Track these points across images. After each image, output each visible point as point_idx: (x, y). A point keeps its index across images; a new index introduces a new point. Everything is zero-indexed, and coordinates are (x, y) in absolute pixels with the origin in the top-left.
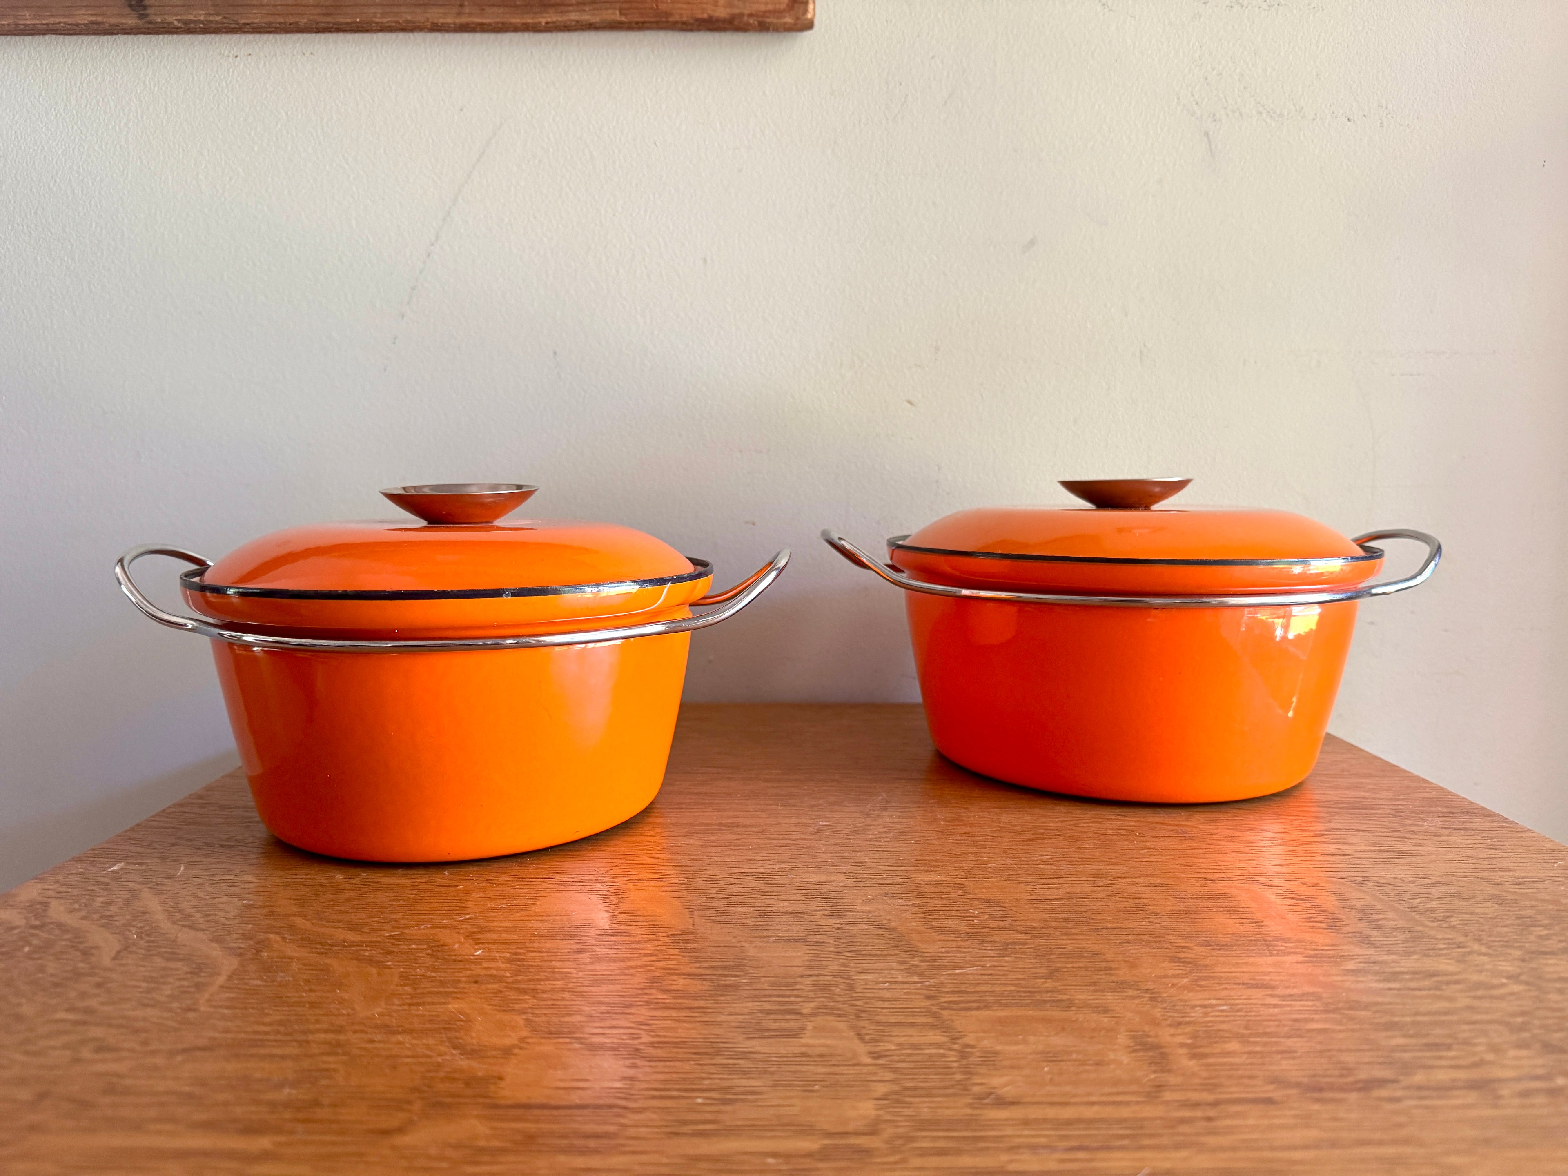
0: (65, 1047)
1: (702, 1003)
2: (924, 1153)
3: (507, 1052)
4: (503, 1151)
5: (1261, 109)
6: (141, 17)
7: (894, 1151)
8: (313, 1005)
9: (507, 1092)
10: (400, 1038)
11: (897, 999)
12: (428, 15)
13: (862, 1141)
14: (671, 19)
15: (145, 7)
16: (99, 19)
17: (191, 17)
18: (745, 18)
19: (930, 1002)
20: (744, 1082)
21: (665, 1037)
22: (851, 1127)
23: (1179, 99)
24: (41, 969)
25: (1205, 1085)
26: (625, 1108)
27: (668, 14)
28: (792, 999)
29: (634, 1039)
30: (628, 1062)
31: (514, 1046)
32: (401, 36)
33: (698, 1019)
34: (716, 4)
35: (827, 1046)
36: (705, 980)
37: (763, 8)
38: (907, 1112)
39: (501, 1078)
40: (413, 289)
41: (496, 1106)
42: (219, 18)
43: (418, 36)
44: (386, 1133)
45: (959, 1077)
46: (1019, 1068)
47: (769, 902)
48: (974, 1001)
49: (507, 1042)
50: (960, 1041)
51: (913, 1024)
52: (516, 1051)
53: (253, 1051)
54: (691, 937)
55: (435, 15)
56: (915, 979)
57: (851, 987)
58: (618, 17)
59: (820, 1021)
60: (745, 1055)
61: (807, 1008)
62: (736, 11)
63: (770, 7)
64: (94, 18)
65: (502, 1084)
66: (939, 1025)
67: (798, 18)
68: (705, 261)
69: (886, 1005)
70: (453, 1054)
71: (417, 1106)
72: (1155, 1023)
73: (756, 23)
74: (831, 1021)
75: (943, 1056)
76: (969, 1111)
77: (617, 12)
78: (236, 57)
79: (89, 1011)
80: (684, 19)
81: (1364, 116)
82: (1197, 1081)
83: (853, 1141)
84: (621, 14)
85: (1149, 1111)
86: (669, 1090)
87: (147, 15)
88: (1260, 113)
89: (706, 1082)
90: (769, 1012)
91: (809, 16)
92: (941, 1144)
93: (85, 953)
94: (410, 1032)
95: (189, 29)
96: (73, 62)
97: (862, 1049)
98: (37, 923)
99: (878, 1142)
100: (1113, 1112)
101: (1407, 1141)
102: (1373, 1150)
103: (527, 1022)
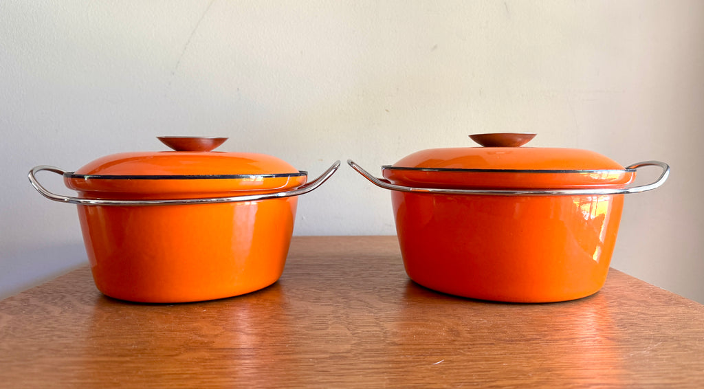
0: (46, 337)
1: (291, 322)
2: (366, 357)
3: (216, 336)
4: (215, 359)
7: (356, 356)
9: (214, 346)
11: (364, 319)
13: (345, 354)
19: (376, 320)
20: (305, 341)
21: (276, 331)
22: (341, 351)
24: (32, 317)
25: (471, 340)
28: (325, 320)
29: (264, 331)
30: (261, 337)
33: (288, 326)
35: (336, 332)
38: (362, 347)
39: (214, 342)
41: (212, 349)
44: (171, 356)
45: (382, 339)
46: (404, 336)
49: (216, 333)
50: (384, 330)
51: (369, 326)
52: (219, 335)
53: (119, 337)
56: (372, 314)
60: (305, 335)
61: (330, 323)
65: (214, 344)
66: (377, 325)
69: (360, 321)
71: (183, 349)
72: (458, 325)
74: (339, 326)
75: (378, 333)
76: (384, 347)
79: (53, 327)
82: (468, 339)
83: (340, 355)
85: (448, 346)
86: (276, 344)
89: (290, 341)
90: (315, 324)
92: (373, 355)
93: (47, 312)
94: (179, 331)
97: (349, 333)
99: (349, 355)
100: (436, 347)
101: (537, 353)
102: (524, 355)
103: (224, 328)
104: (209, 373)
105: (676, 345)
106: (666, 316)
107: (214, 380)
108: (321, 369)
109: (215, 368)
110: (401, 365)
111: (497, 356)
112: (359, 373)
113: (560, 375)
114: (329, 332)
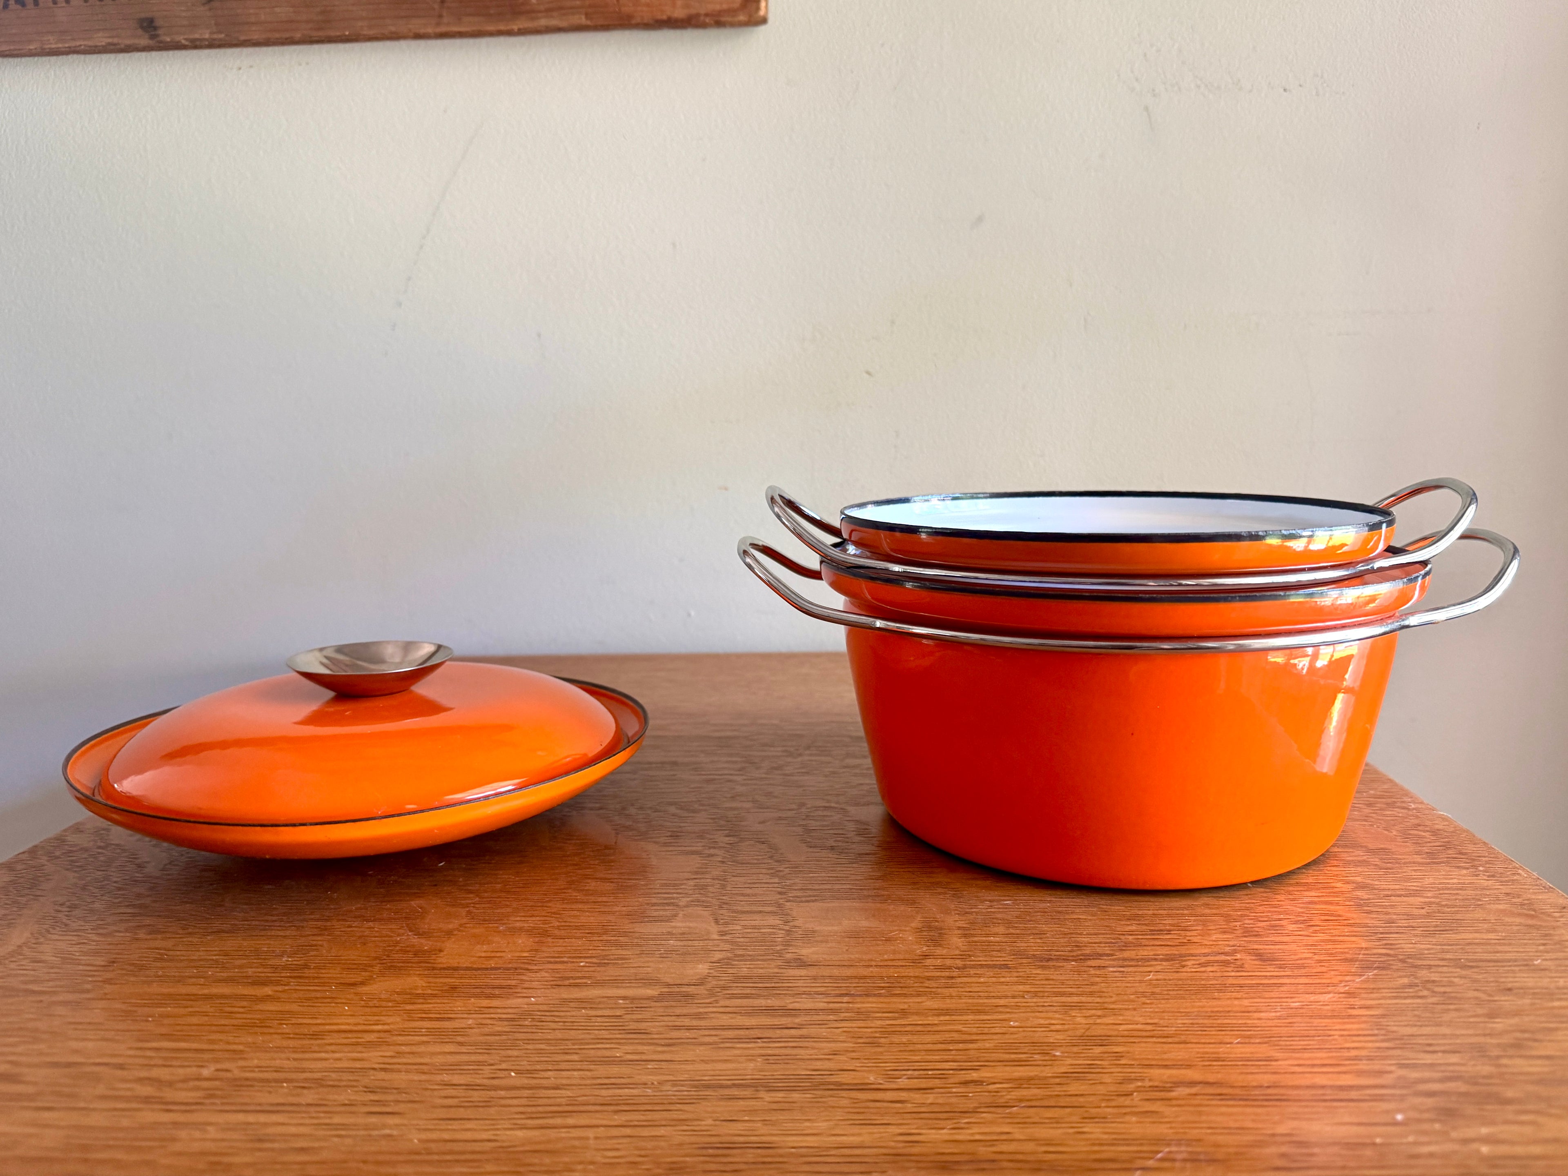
1: (605, 899)
2: (731, 996)
3: (449, 933)
4: (434, 996)
5: (1199, 82)
6: (152, 37)
7: (711, 995)
8: (310, 902)
9: (443, 960)
10: (371, 924)
11: (755, 895)
12: (410, 26)
13: (691, 990)
14: (633, 22)
15: (155, 28)
16: (115, 40)
17: (197, 36)
18: (702, 18)
19: (780, 896)
20: (620, 952)
21: (570, 922)
22: (686, 981)
23: (1119, 75)
25: (961, 955)
26: (528, 969)
27: (630, 17)
28: (675, 895)
29: (546, 924)
30: (537, 939)
31: (455, 929)
32: (388, 44)
33: (597, 910)
34: (674, 5)
35: (689, 927)
36: (611, 882)
37: (718, 7)
38: (731, 971)
39: (441, 951)
40: (409, 279)
41: (434, 969)
42: (222, 36)
43: (403, 43)
44: (354, 984)
45: (778, 948)
46: (827, 942)
47: (682, 825)
48: (814, 896)
49: (451, 926)
50: (791, 924)
51: (760, 912)
52: (456, 933)
53: (263, 933)
54: (611, 851)
55: (416, 25)
56: (776, 880)
57: (723, 887)
58: (583, 21)
59: (690, 910)
60: (626, 934)
61: (683, 902)
62: (693, 11)
63: (725, 6)
64: (110, 40)
65: (442, 954)
66: (780, 912)
67: (750, 16)
68: (674, 245)
69: (746, 898)
70: (408, 935)
71: (377, 969)
73: (712, 22)
74: (699, 911)
75: (774, 933)
76: (776, 970)
77: (583, 17)
78: (240, 69)
80: (646, 21)
81: (1300, 86)
82: (957, 952)
83: (685, 989)
84: (587, 18)
85: (911, 972)
86: (562, 957)
87: (157, 36)
88: (1198, 87)
89: (590, 952)
90: (653, 905)
91: (762, 13)
92: (748, 991)
93: (139, 866)
94: (380, 919)
95: (195, 45)
96: (94, 78)
97: (714, 929)
98: (102, 844)
99: (701, 990)
100: (884, 972)
101: (1091, 994)
102: (1063, 999)
103: (469, 912)
104: (415, 1032)
105: (1406, 981)
106: (1415, 893)
107: (422, 1049)
108: (633, 1026)
109: (431, 1019)
110: (797, 1020)
111: (1002, 1002)
112: (707, 1039)
113: (1119, 1056)
114: (675, 927)
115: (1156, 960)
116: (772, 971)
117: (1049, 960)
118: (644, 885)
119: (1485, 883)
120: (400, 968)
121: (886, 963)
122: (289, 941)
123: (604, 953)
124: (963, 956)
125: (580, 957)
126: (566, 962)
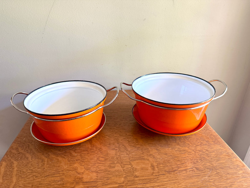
0: (32, 177)
7: (126, 186)
8: (59, 167)
11: (125, 160)
19: (129, 160)
20: (109, 176)
22: (121, 182)
24: (23, 162)
26: (97, 181)
28: (114, 161)
29: (97, 169)
35: (118, 169)
36: (103, 158)
38: (127, 179)
40: (44, 29)
41: (84, 183)
45: (132, 173)
48: (134, 159)
49: (83, 171)
51: (127, 164)
52: (84, 173)
53: (54, 176)
54: (101, 149)
57: (120, 158)
59: (117, 164)
60: (109, 171)
61: (116, 162)
65: (84, 179)
66: (130, 164)
70: (77, 174)
71: (75, 183)
72: (154, 162)
75: (131, 169)
76: (133, 179)
79: (32, 170)
83: (122, 184)
85: (152, 177)
90: (111, 163)
93: (27, 159)
94: (71, 170)
97: (122, 169)
101: (177, 179)
106: (214, 152)
111: (165, 183)
114: (116, 169)
115: (183, 171)
116: (132, 179)
117: (170, 172)
118: (109, 158)
119: (222, 148)
120: (78, 183)
121: (149, 175)
122: (59, 177)
123: (108, 176)
124: (158, 172)
125: (104, 178)
126: (103, 179)
